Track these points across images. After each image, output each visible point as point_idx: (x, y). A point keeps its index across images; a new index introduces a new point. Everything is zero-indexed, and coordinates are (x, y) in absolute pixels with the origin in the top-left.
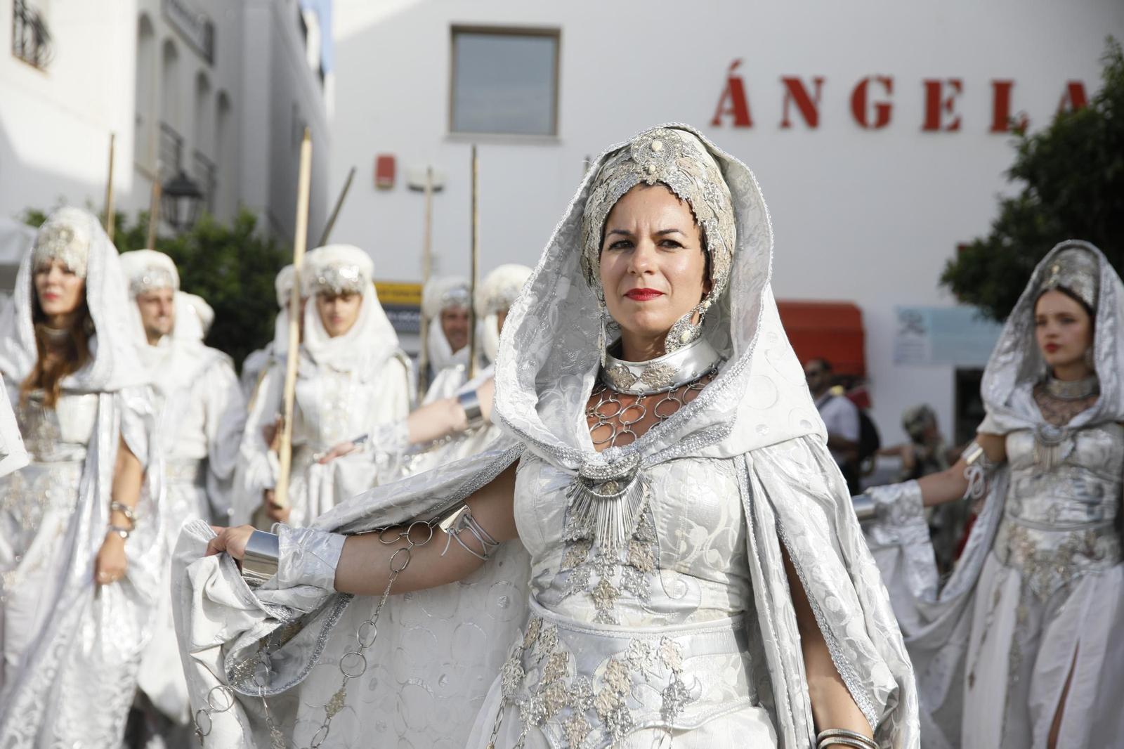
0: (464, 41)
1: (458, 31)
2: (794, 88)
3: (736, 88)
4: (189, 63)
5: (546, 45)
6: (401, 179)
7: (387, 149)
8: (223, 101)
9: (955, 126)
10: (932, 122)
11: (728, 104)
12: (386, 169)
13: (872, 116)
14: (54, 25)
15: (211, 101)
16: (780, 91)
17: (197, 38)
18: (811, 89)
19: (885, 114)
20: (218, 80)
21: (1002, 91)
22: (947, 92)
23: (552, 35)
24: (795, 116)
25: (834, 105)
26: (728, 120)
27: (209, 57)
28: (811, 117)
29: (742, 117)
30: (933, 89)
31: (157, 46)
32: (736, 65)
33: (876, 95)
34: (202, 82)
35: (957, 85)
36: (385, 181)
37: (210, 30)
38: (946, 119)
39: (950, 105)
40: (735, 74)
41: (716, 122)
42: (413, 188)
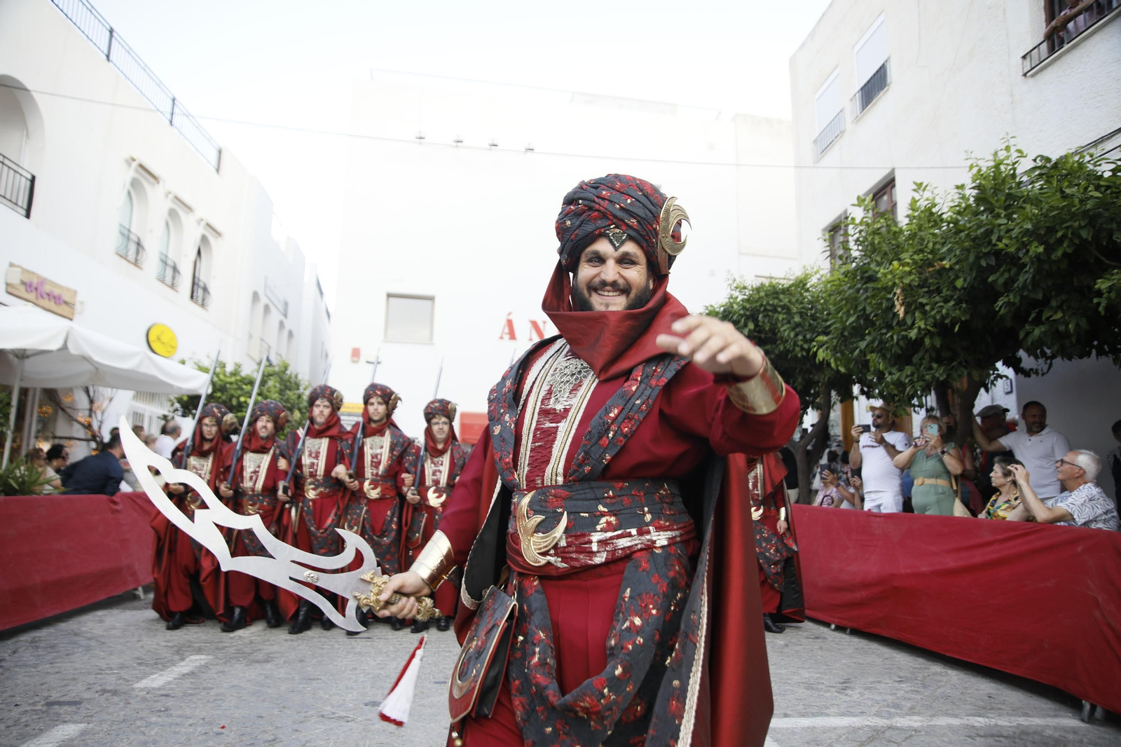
0: (392, 299)
1: (389, 296)
2: (535, 325)
3: (510, 323)
4: (275, 316)
5: (429, 302)
6: (363, 358)
7: (356, 346)
8: (291, 334)
11: (507, 330)
12: (356, 353)
14: (211, 290)
15: (285, 333)
16: (529, 325)
17: (281, 308)
18: (542, 326)
20: (289, 325)
23: (431, 299)
24: (535, 337)
26: (507, 337)
27: (285, 316)
29: (512, 336)
31: (260, 307)
32: (510, 314)
34: (282, 325)
36: (355, 359)
37: (286, 304)
40: (510, 317)
41: (502, 338)
42: (368, 362)
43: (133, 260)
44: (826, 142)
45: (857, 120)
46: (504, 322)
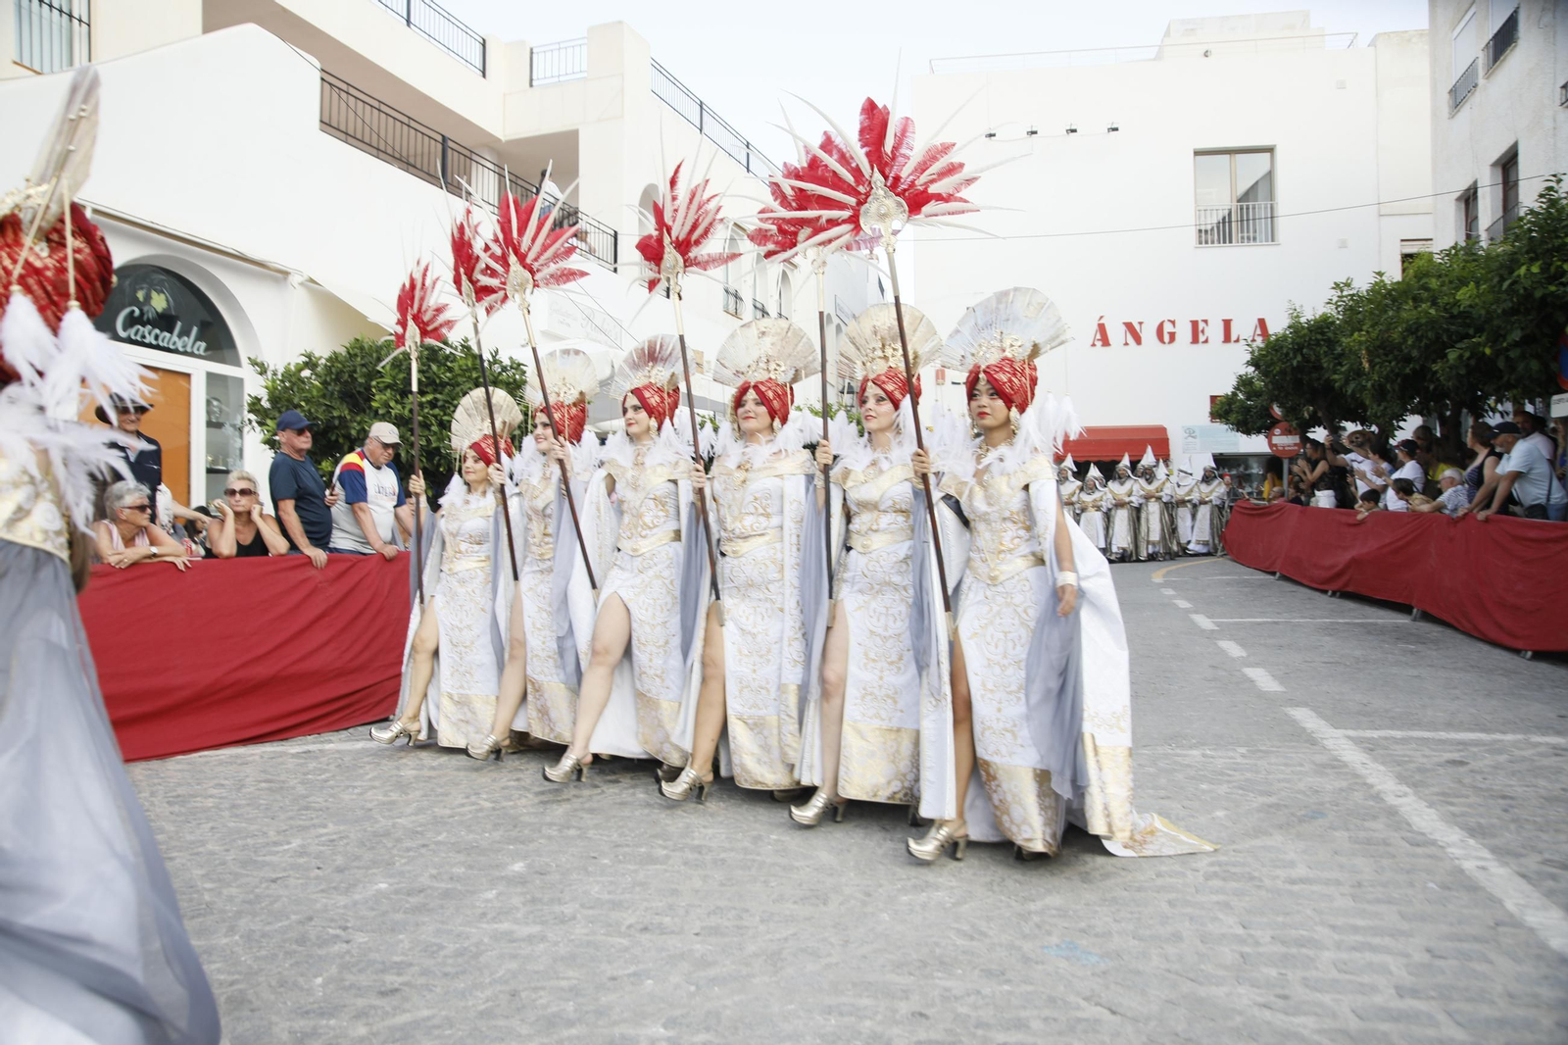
2: (1129, 326)
3: (1102, 328)
6: (948, 379)
9: (1206, 341)
10: (1195, 340)
11: (1098, 337)
12: (940, 375)
13: (1166, 338)
16: (1124, 328)
18: (1137, 327)
19: (1172, 336)
21: (1227, 324)
22: (1201, 325)
24: (1130, 340)
25: (1148, 334)
26: (1099, 344)
28: (1138, 340)
29: (1106, 342)
30: (1195, 324)
32: (1101, 317)
33: (1168, 328)
35: (1206, 321)
36: (941, 382)
38: (1202, 338)
39: (1203, 331)
40: (1101, 322)
41: (1094, 345)
42: (953, 383)
43: (733, 312)
44: (1460, 95)
45: (1489, 74)
46: (1095, 327)
